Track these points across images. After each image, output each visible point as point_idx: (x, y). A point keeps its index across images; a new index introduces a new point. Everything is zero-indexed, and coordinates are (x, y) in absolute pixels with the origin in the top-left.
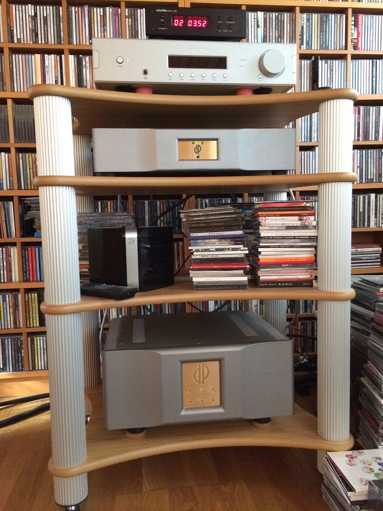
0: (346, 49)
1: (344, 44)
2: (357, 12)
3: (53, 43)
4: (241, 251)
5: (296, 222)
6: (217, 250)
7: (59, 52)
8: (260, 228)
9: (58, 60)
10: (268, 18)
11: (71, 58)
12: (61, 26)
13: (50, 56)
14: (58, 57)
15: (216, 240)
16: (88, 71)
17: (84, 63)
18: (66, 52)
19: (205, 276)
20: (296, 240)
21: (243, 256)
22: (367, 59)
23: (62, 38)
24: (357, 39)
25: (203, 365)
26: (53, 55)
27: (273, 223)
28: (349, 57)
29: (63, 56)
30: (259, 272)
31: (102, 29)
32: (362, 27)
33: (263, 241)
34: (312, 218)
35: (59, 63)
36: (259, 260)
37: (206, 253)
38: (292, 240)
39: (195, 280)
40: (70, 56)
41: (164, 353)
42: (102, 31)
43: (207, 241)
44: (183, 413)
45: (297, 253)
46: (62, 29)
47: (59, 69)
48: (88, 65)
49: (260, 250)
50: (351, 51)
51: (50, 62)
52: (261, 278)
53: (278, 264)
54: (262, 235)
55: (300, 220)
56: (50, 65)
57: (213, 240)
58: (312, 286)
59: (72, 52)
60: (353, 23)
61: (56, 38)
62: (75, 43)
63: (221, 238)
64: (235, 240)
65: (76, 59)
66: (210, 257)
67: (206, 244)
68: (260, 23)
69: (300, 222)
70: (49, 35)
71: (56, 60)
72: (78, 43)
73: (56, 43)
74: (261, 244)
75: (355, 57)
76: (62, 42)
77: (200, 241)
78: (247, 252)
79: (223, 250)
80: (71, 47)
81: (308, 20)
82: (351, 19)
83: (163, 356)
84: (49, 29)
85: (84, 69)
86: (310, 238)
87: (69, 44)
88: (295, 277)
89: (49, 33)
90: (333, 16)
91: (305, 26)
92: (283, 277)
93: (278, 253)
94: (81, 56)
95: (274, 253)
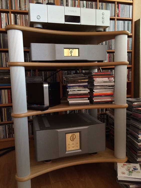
0: (115, 16)
1: (114, 15)
2: (119, 3)
3: (5, 8)
4: (87, 91)
5: (107, 80)
6: (78, 91)
7: (7, 12)
8: (94, 82)
9: (7, 15)
10: (87, 4)
11: (12, 15)
12: (8, 2)
13: (3, 14)
14: (7, 14)
15: (77, 87)
16: (19, 20)
17: (17, 17)
18: (10, 12)
19: (73, 101)
20: (107, 87)
21: (88, 93)
22: (122, 20)
23: (8, 7)
24: (119, 13)
25: (74, 134)
26: (4, 13)
27: (99, 80)
28: (116, 19)
29: (9, 14)
30: (93, 99)
31: (25, 4)
32: (120, 9)
33: (95, 87)
34: (113, 78)
35: (7, 17)
36: (93, 94)
37: (74, 92)
38: (105, 87)
39: (70, 102)
40: (12, 14)
41: (59, 130)
42: (25, 5)
43: (74, 87)
44: (67, 153)
45: (107, 91)
46: (8, 3)
47: (7, 19)
48: (19, 18)
49: (94, 90)
50: (116, 17)
51: (3, 16)
52: (94, 101)
53: (100, 96)
54: (95, 85)
55: (109, 79)
56: (3, 17)
57: (76, 87)
58: (112, 103)
59: (12, 12)
60: (117, 7)
61: (6, 7)
62: (14, 9)
63: (79, 86)
64: (85, 87)
65: (14, 15)
66: (75, 93)
67: (74, 88)
68: (84, 5)
69: (108, 80)
70: (3, 5)
71: (6, 15)
72: (15, 9)
73: (6, 9)
74: (94, 88)
75: (118, 20)
76: (8, 9)
77: (71, 87)
78: (89, 91)
79: (80, 90)
80: (12, 10)
81: (102, 5)
82: (116, 5)
83: (59, 131)
84: (3, 3)
85: (17, 19)
86: (112, 86)
87: (11, 9)
88: (106, 100)
89: (3, 4)
90: (110, 4)
91: (101, 7)
92: (102, 100)
93: (100, 91)
94: (16, 14)
95: (99, 91)
